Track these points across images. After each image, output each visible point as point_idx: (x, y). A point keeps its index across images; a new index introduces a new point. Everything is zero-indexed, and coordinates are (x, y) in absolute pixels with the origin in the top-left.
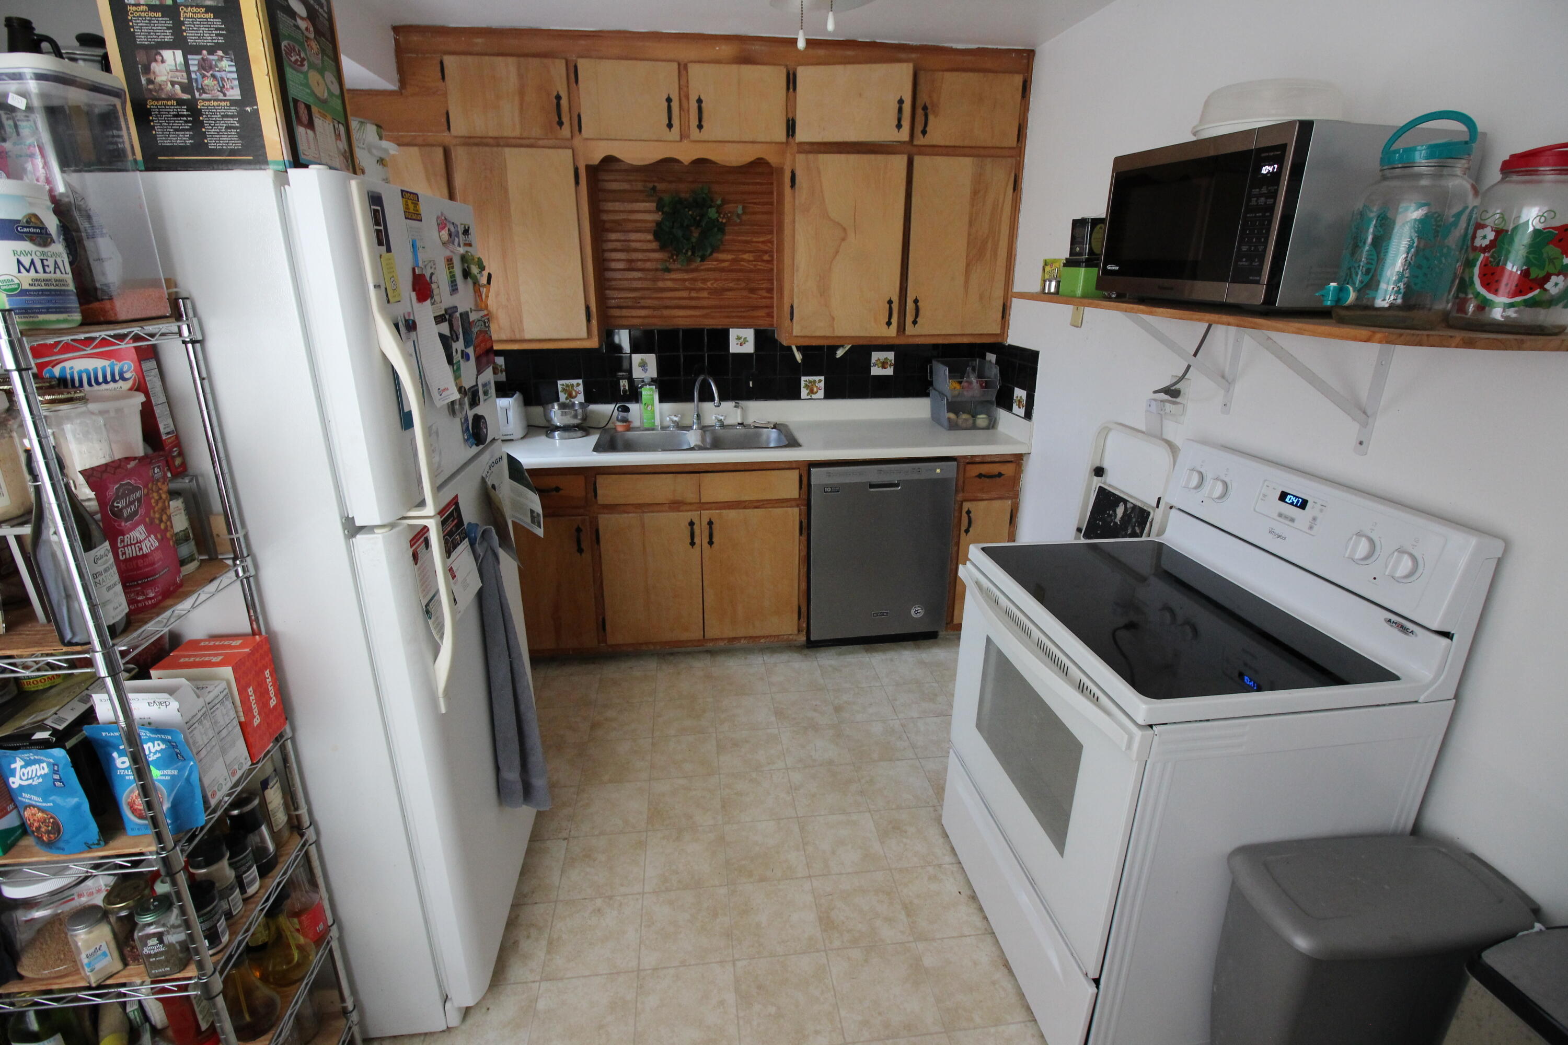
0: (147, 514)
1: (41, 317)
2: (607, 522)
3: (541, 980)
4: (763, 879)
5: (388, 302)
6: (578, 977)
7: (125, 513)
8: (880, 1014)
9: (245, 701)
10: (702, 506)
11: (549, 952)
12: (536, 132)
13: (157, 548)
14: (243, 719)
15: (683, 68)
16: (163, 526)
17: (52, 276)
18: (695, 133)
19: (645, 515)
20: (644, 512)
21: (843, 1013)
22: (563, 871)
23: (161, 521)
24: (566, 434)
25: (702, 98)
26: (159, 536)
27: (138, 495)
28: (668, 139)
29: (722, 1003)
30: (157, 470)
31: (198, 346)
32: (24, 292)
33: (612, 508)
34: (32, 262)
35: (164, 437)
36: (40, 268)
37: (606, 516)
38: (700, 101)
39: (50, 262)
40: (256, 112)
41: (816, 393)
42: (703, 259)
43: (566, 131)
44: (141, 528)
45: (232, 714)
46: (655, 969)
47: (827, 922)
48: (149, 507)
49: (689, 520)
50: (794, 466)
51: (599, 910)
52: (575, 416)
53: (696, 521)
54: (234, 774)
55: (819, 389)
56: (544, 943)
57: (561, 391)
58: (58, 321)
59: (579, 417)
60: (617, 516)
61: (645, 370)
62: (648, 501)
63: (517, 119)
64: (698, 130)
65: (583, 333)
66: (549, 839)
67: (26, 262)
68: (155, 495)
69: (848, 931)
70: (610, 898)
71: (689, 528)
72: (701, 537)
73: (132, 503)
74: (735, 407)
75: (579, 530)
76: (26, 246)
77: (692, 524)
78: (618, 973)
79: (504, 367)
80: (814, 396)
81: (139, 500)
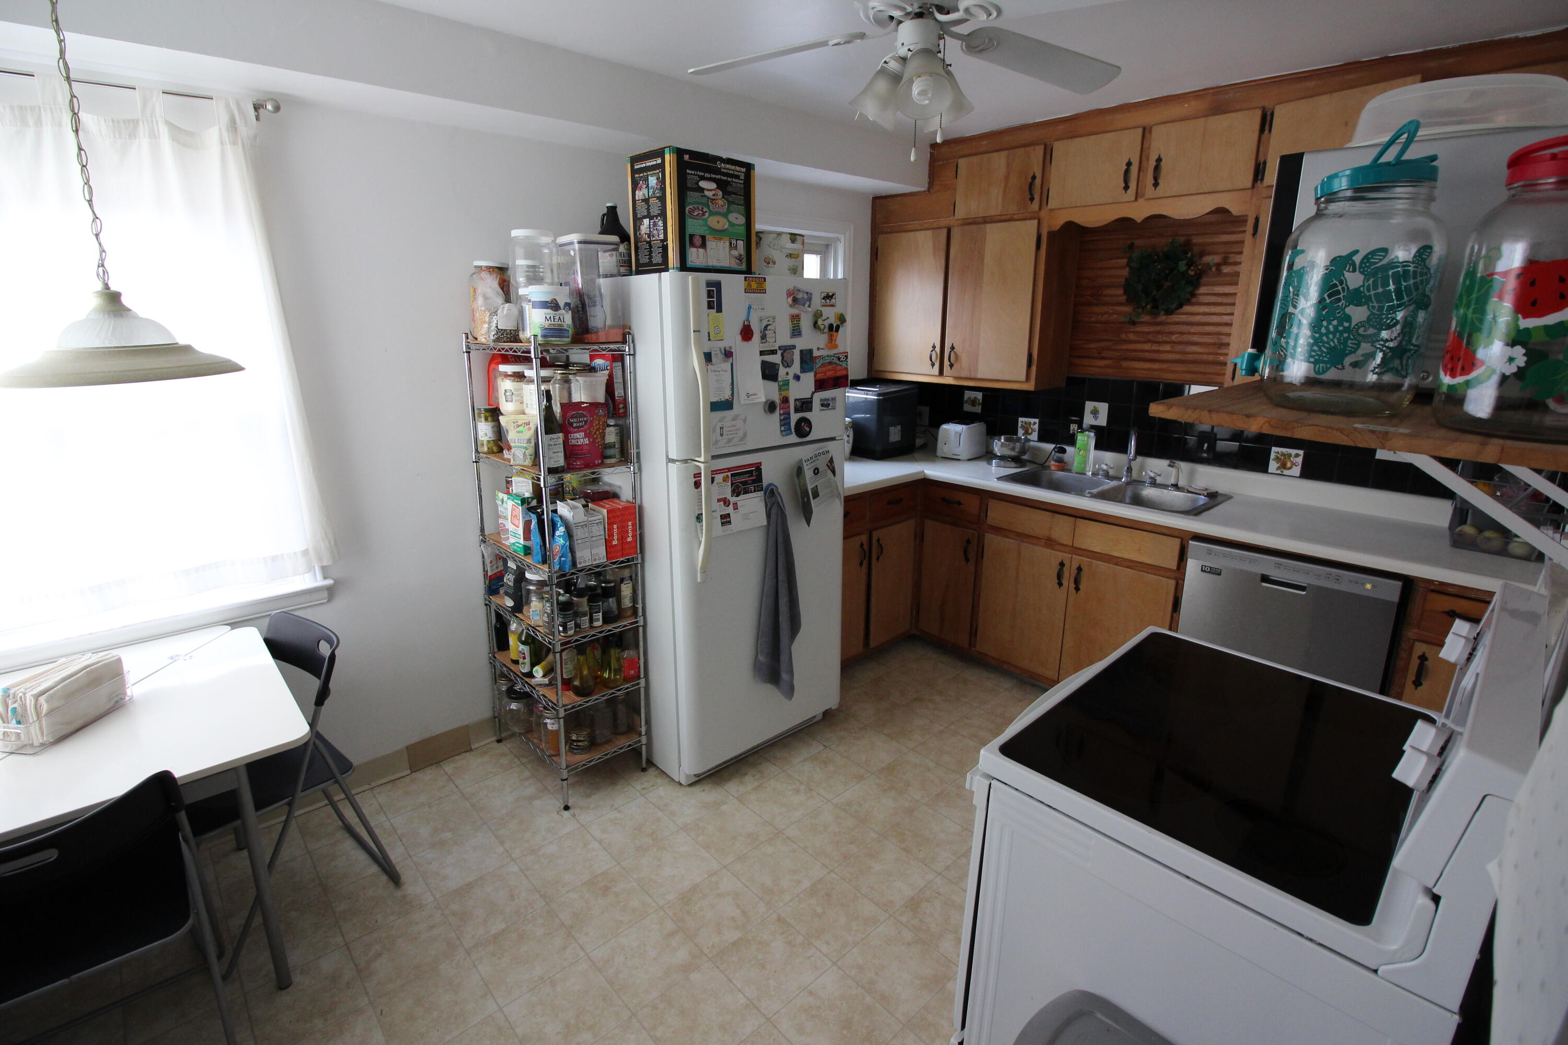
0: (589, 428)
1: (550, 339)
2: (993, 541)
3: (737, 798)
4: (907, 850)
5: (709, 340)
6: (752, 810)
7: (575, 425)
8: (876, 974)
9: (610, 530)
10: (1076, 550)
11: (753, 789)
12: (1012, 209)
13: (586, 444)
14: (607, 538)
15: (1146, 131)
16: (595, 436)
17: (557, 323)
18: (1150, 191)
19: (1023, 544)
20: (1023, 541)
21: (855, 950)
22: (805, 760)
23: (595, 433)
24: (1002, 463)
25: (1162, 157)
26: (591, 440)
27: (585, 419)
28: (1123, 200)
29: (799, 882)
30: (600, 411)
31: (631, 356)
32: (546, 329)
33: (997, 530)
34: (550, 318)
35: (617, 398)
36: (552, 320)
37: (990, 535)
38: (1159, 160)
39: (557, 318)
40: (667, 244)
41: (1290, 468)
42: (1169, 312)
43: (1035, 206)
44: (582, 434)
45: (602, 532)
46: (788, 838)
47: (914, 904)
48: (591, 426)
49: (1061, 561)
50: (1177, 534)
51: (798, 791)
52: (1013, 449)
53: (1067, 563)
54: (595, 560)
55: (1294, 464)
56: (756, 784)
57: (1021, 427)
58: (555, 341)
59: (1016, 450)
60: (999, 538)
61: (1096, 418)
62: (1026, 532)
63: (1000, 200)
64: (1153, 188)
65: (1023, 377)
66: (818, 741)
67: (548, 318)
68: (597, 422)
69: (921, 921)
70: (811, 790)
71: (1059, 567)
72: (1068, 581)
73: (581, 422)
74: (1169, 466)
75: (968, 542)
76: (549, 311)
77: (1062, 564)
78: (770, 824)
79: (981, 401)
80: (1286, 472)
81: (586, 422)
